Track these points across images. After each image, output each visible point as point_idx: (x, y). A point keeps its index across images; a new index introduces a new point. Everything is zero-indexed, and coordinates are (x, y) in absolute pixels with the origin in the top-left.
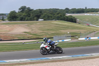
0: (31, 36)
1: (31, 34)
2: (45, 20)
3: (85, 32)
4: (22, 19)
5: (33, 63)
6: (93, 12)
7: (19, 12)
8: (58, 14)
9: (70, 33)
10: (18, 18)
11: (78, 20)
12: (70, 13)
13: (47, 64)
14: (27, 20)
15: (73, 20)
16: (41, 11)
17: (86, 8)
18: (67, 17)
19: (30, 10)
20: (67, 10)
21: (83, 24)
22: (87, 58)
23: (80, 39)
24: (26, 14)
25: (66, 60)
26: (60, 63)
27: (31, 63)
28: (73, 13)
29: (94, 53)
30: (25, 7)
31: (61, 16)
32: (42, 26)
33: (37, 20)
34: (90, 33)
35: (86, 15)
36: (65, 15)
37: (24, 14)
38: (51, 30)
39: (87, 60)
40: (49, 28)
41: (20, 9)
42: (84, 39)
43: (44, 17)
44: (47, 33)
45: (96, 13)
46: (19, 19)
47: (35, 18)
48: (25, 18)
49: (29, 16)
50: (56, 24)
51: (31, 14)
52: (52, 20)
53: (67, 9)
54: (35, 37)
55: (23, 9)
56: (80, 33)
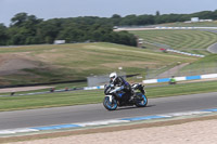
0: (39, 77)
1: (38, 74)
2: (67, 42)
3: (157, 67)
4: (18, 42)
5: (46, 136)
6: (175, 21)
7: (11, 26)
8: (97, 28)
9: (124, 70)
10: (9, 38)
11: (141, 41)
12: (122, 25)
13: (74, 137)
14: (29, 44)
15: (130, 41)
16: (59, 23)
17: (158, 13)
18: (117, 34)
19: (34, 21)
20: (117, 20)
21: (152, 48)
22: (162, 124)
24: (26, 31)
25: (117, 129)
26: (103, 134)
28: (130, 24)
30: (25, 14)
31: (103, 32)
32: (62, 55)
33: (52, 42)
34: (169, 67)
35: (157, 28)
36: (111, 30)
37: (22, 30)
38: (82, 63)
39: (163, 128)
40: (76, 59)
41: (13, 20)
42: (154, 81)
43: (67, 35)
45: (180, 24)
46: (12, 41)
47: (47, 39)
48: (24, 40)
49: (34, 35)
50: (94, 51)
51: (39, 30)
52: (83, 41)
53: (116, 17)
54: (47, 80)
55: (20, 19)
56: (147, 69)
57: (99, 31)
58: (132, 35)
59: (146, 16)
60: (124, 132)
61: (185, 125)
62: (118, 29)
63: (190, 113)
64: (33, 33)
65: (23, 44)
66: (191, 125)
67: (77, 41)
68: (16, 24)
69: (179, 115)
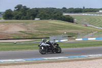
0: (27, 35)
1: (27, 34)
2: (41, 19)
3: (82, 33)
4: (17, 18)
5: (28, 63)
6: (92, 12)
7: (15, 11)
8: (55, 13)
9: (67, 34)
10: (13, 16)
11: (75, 20)
12: (67, 13)
13: (42, 64)
14: (23, 19)
15: (70, 20)
16: (37, 10)
17: (84, 8)
18: (64, 17)
19: (26, 9)
20: (65, 10)
21: (81, 24)
23: (77, 40)
24: (22, 13)
25: (62, 61)
26: (56, 63)
27: (25, 63)
28: (71, 12)
29: (91, 54)
30: (21, 5)
31: (58, 15)
32: (38, 25)
33: (33, 19)
34: (88, 33)
35: (83, 14)
36: (62, 14)
37: (20, 12)
38: (47, 29)
39: (84, 61)
40: (45, 28)
41: (16, 8)
42: (81, 39)
43: (41, 16)
44: (44, 33)
45: (94, 13)
46: (14, 18)
47: (31, 17)
48: (21, 17)
49: (25, 15)
51: (27, 13)
52: (48, 19)
53: (64, 8)
54: (31, 36)
55: (19, 7)
56: (78, 34)
57: (56, 14)
58: (71, 17)
59: (78, 8)
60: (66, 63)
61: (94, 61)
62: (65, 14)
63: (97, 55)
64: (25, 14)
65: (20, 19)
66: (97, 61)
67: (46, 19)
68: (17, 10)
69: (92, 56)
